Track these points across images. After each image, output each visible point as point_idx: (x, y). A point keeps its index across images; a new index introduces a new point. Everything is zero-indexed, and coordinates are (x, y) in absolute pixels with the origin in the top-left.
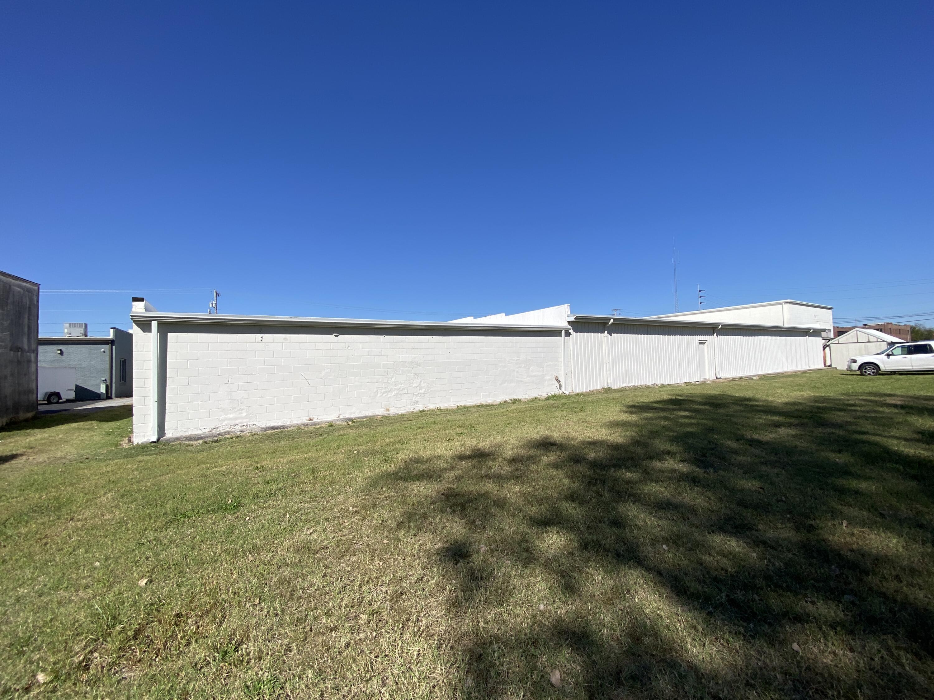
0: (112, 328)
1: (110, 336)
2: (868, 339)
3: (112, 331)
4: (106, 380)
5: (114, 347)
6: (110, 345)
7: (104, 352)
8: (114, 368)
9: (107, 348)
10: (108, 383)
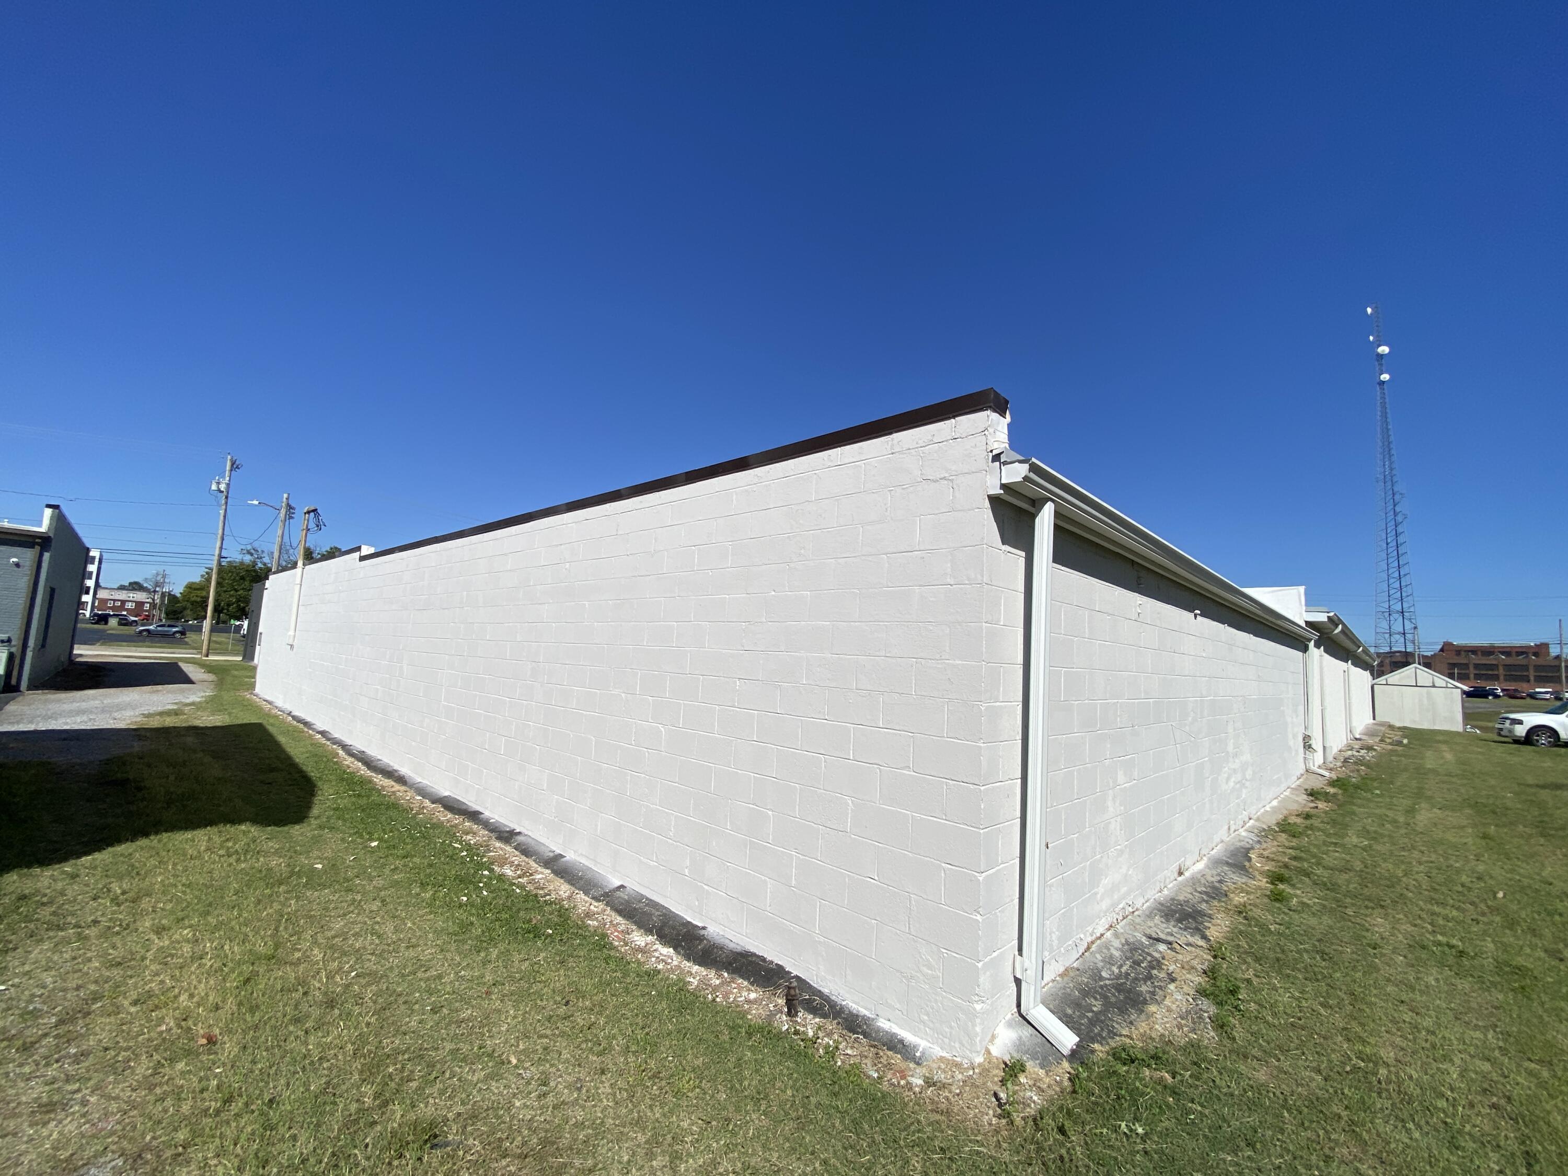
0: (49, 506)
1: (40, 526)
2: (1433, 682)
3: (48, 512)
4: (9, 640)
5: (47, 556)
6: (38, 548)
7: (17, 565)
8: (37, 610)
9: (27, 556)
10: (13, 650)
